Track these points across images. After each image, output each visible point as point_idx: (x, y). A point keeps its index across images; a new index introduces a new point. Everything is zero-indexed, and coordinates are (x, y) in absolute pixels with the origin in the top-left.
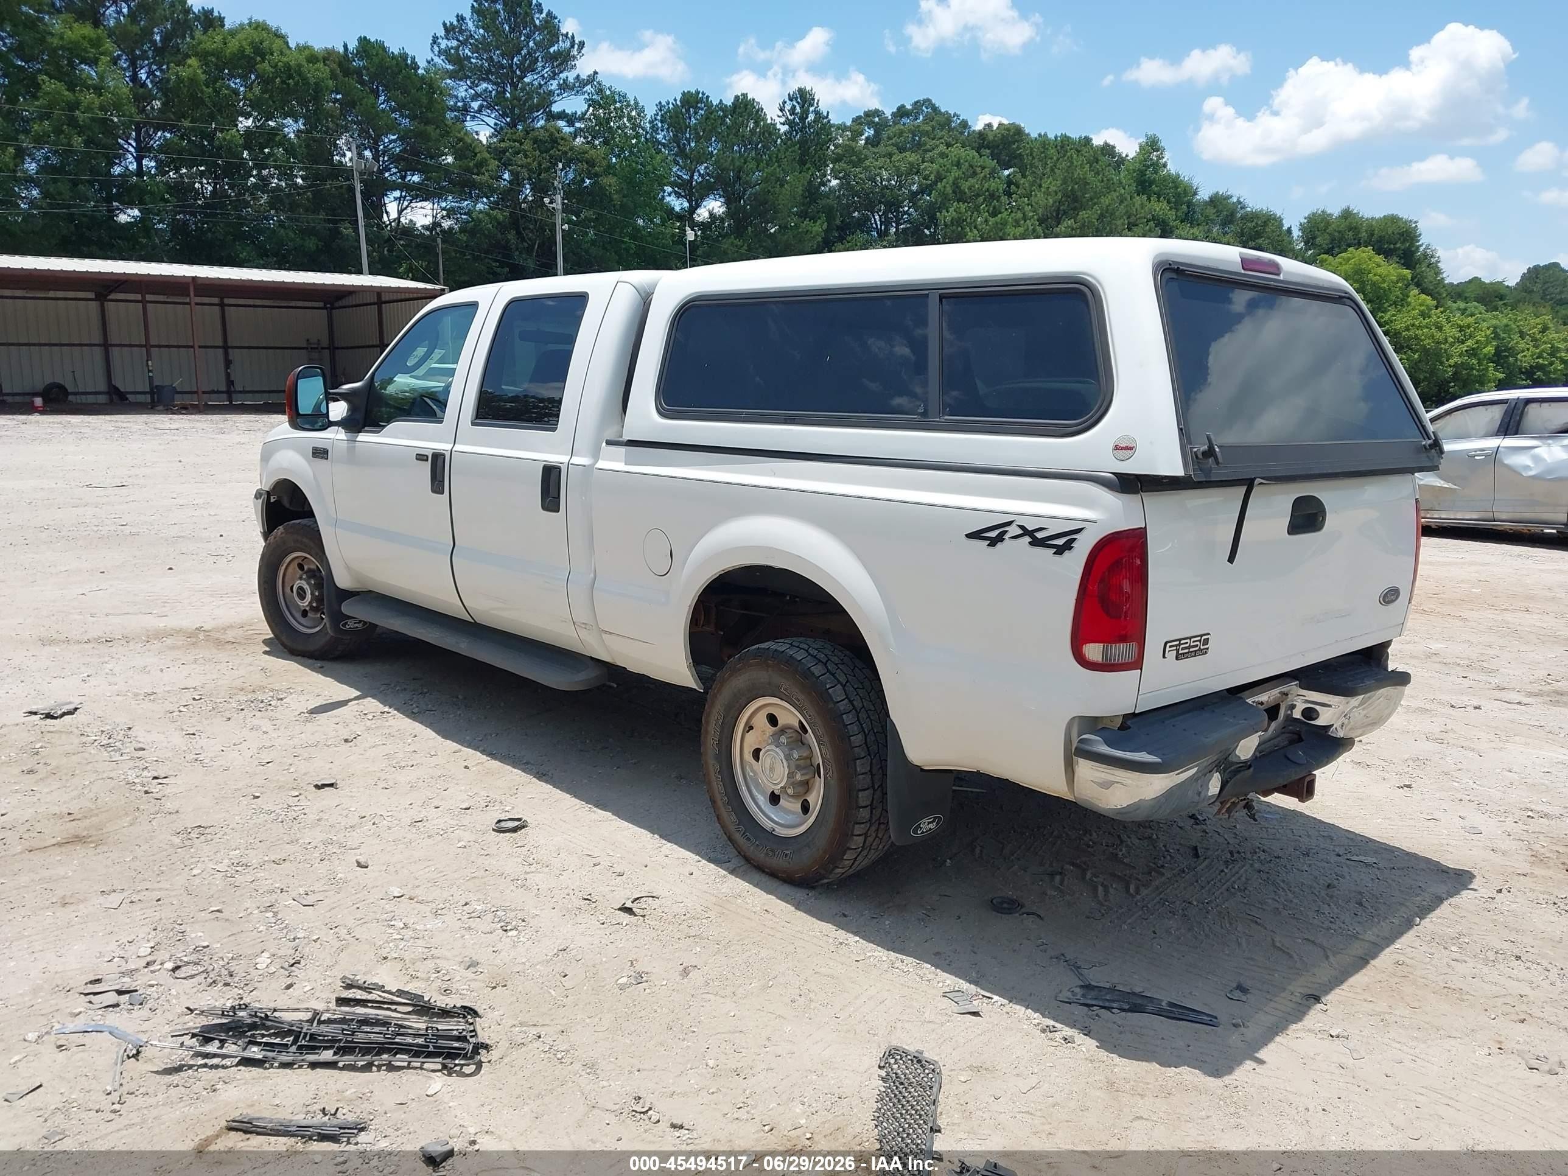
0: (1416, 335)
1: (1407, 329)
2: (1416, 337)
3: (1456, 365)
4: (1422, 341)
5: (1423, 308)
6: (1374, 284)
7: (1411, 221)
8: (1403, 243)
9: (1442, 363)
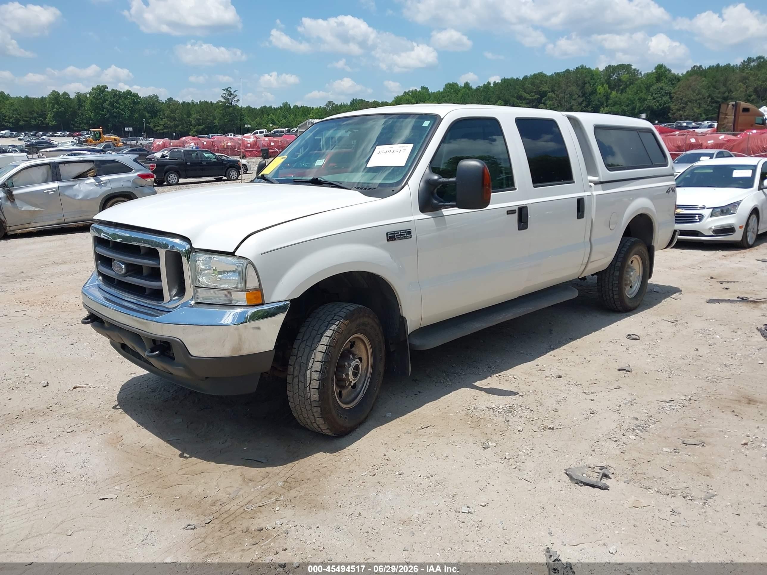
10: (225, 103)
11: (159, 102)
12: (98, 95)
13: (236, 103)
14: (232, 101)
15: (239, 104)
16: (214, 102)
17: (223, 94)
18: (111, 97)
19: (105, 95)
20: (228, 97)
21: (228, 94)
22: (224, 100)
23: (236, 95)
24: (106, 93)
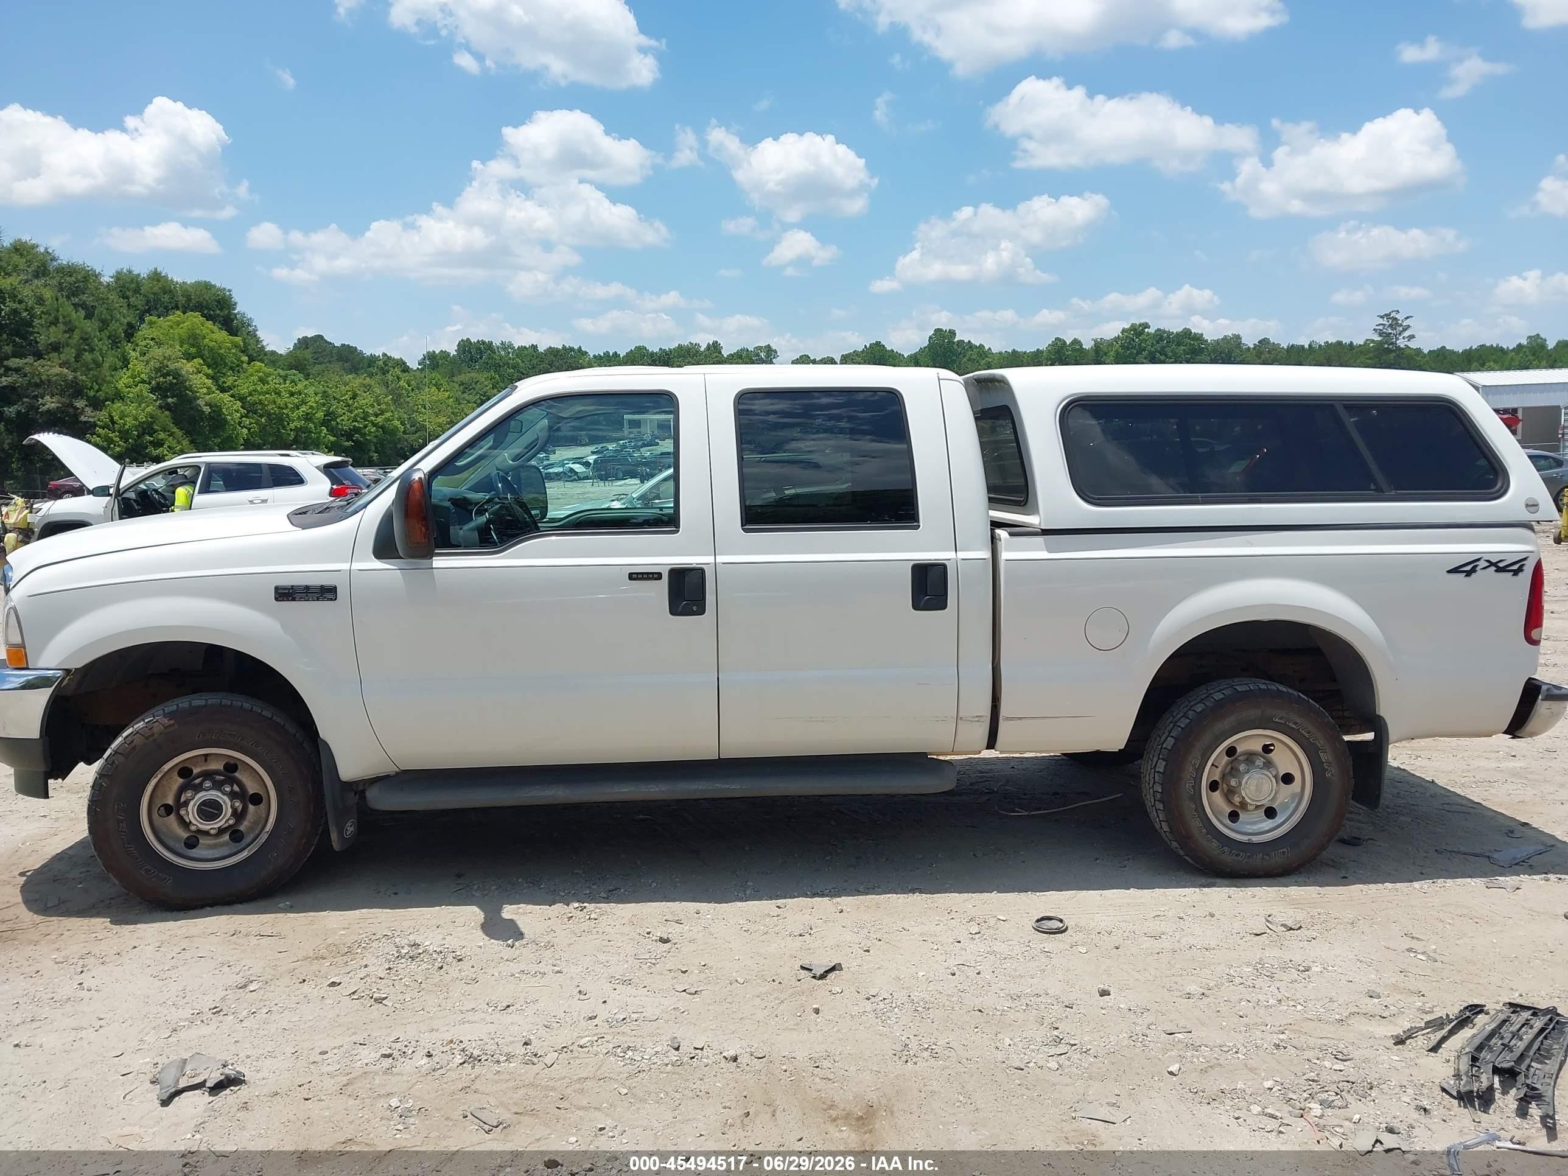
0: (260, 400)
1: (250, 394)
2: (261, 402)
3: (296, 429)
4: (266, 406)
5: (261, 374)
6: (211, 350)
7: (225, 289)
8: (221, 310)
9: (284, 428)
10: (1380, 343)
11: (1240, 348)
12: (1130, 342)
13: (1408, 343)
14: (1397, 339)
15: (1413, 345)
16: (1359, 341)
17: (1380, 325)
18: (1152, 343)
19: (1141, 341)
20: (1390, 331)
21: (1391, 326)
22: (1379, 339)
23: (1409, 326)
24: (1145, 337)
